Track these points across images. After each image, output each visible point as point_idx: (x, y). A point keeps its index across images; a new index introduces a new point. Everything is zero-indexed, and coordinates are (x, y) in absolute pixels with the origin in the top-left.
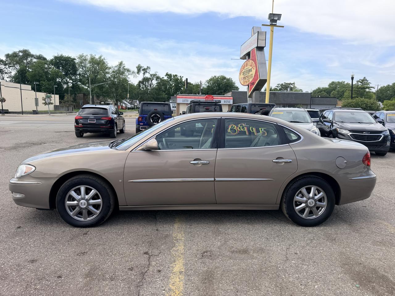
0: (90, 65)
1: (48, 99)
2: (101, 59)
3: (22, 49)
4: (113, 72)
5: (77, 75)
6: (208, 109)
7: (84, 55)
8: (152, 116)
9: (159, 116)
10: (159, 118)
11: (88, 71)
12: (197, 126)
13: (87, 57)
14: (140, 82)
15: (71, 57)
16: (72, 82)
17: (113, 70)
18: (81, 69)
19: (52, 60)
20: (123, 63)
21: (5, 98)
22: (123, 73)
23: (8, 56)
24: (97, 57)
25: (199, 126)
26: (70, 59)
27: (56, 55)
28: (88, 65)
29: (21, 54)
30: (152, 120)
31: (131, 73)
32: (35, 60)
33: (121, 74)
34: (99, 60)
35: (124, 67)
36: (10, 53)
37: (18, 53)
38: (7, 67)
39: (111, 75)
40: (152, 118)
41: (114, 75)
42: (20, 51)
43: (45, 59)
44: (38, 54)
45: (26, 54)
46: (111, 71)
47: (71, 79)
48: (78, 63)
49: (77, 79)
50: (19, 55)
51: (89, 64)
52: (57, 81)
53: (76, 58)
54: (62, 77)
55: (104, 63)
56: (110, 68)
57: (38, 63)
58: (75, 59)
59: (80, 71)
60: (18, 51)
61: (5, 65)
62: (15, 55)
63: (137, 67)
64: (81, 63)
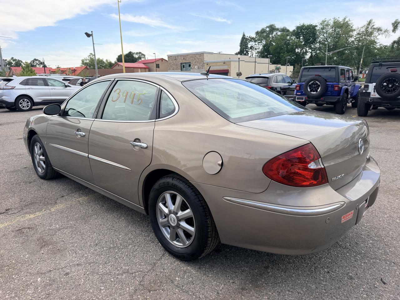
0: (333, 30)
1: (277, 70)
2: (346, 21)
3: (268, 25)
4: (358, 34)
5: (317, 43)
6: (395, 71)
7: (327, 20)
8: (310, 84)
9: (319, 84)
10: (319, 86)
11: (329, 38)
12: (372, 95)
13: (330, 22)
14: (394, 42)
15: (313, 25)
16: (311, 51)
17: (358, 32)
18: (321, 36)
19: (294, 31)
20: (373, 21)
21: (241, 72)
22: (371, 33)
23: (257, 33)
24: (341, 20)
25: (375, 95)
26: (312, 26)
27: (298, 25)
28: (330, 31)
29: (268, 29)
30: (310, 89)
31: (383, 32)
32: (279, 33)
33: (368, 36)
34: (343, 22)
35: (373, 26)
36: (259, 30)
37: (265, 29)
38: (257, 43)
39: (355, 39)
40: (310, 86)
41: (359, 37)
42: (267, 27)
43: (288, 31)
44: (282, 27)
45: (272, 28)
46: (355, 33)
47: (310, 48)
48: (319, 30)
49: (316, 47)
50: (266, 31)
51: (331, 29)
52: (297, 51)
53: (318, 25)
54: (302, 47)
55: (348, 25)
56: (355, 30)
57: (282, 35)
58: (316, 26)
59: (321, 38)
60: (266, 27)
61: (255, 41)
62: (263, 31)
63: (393, 24)
64: (323, 29)
